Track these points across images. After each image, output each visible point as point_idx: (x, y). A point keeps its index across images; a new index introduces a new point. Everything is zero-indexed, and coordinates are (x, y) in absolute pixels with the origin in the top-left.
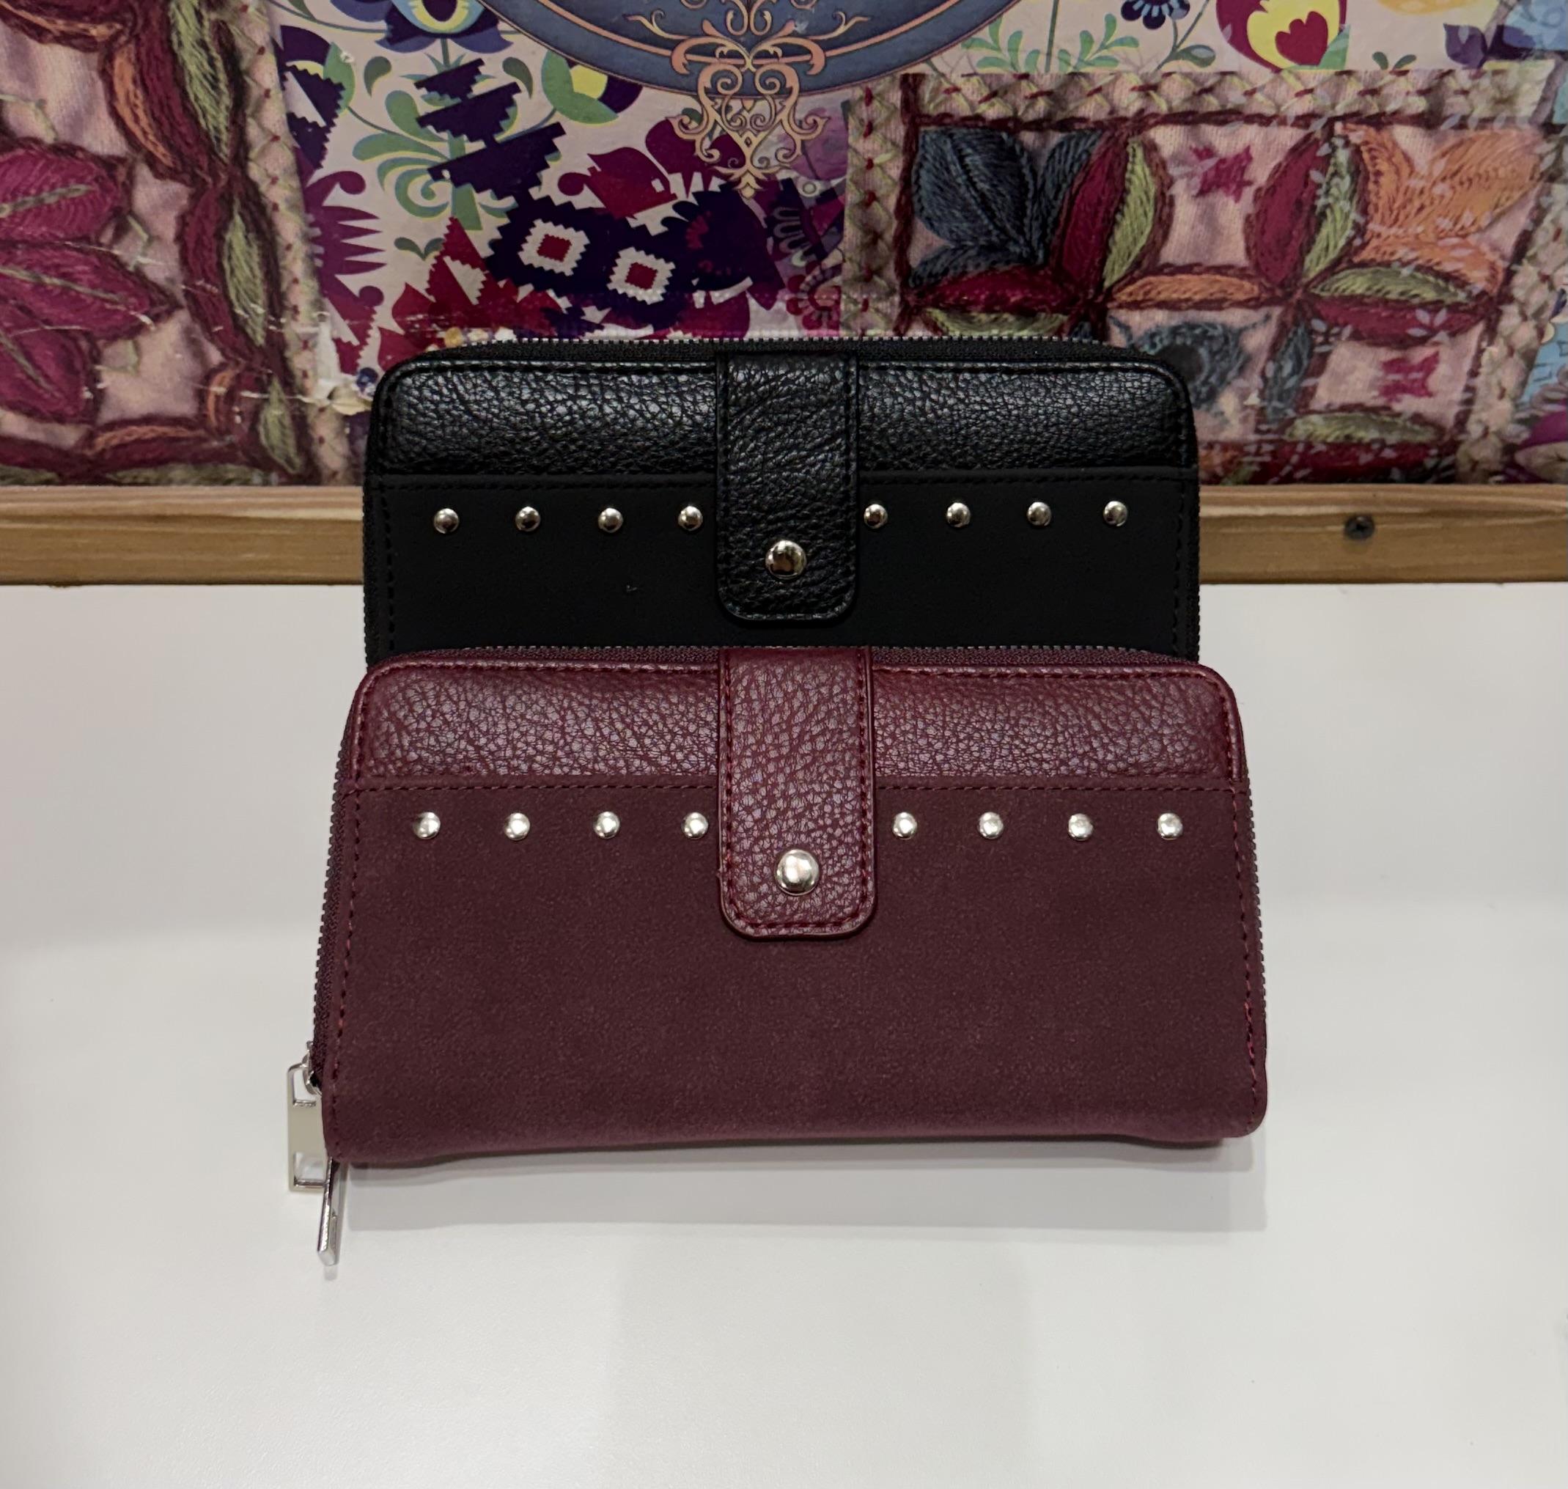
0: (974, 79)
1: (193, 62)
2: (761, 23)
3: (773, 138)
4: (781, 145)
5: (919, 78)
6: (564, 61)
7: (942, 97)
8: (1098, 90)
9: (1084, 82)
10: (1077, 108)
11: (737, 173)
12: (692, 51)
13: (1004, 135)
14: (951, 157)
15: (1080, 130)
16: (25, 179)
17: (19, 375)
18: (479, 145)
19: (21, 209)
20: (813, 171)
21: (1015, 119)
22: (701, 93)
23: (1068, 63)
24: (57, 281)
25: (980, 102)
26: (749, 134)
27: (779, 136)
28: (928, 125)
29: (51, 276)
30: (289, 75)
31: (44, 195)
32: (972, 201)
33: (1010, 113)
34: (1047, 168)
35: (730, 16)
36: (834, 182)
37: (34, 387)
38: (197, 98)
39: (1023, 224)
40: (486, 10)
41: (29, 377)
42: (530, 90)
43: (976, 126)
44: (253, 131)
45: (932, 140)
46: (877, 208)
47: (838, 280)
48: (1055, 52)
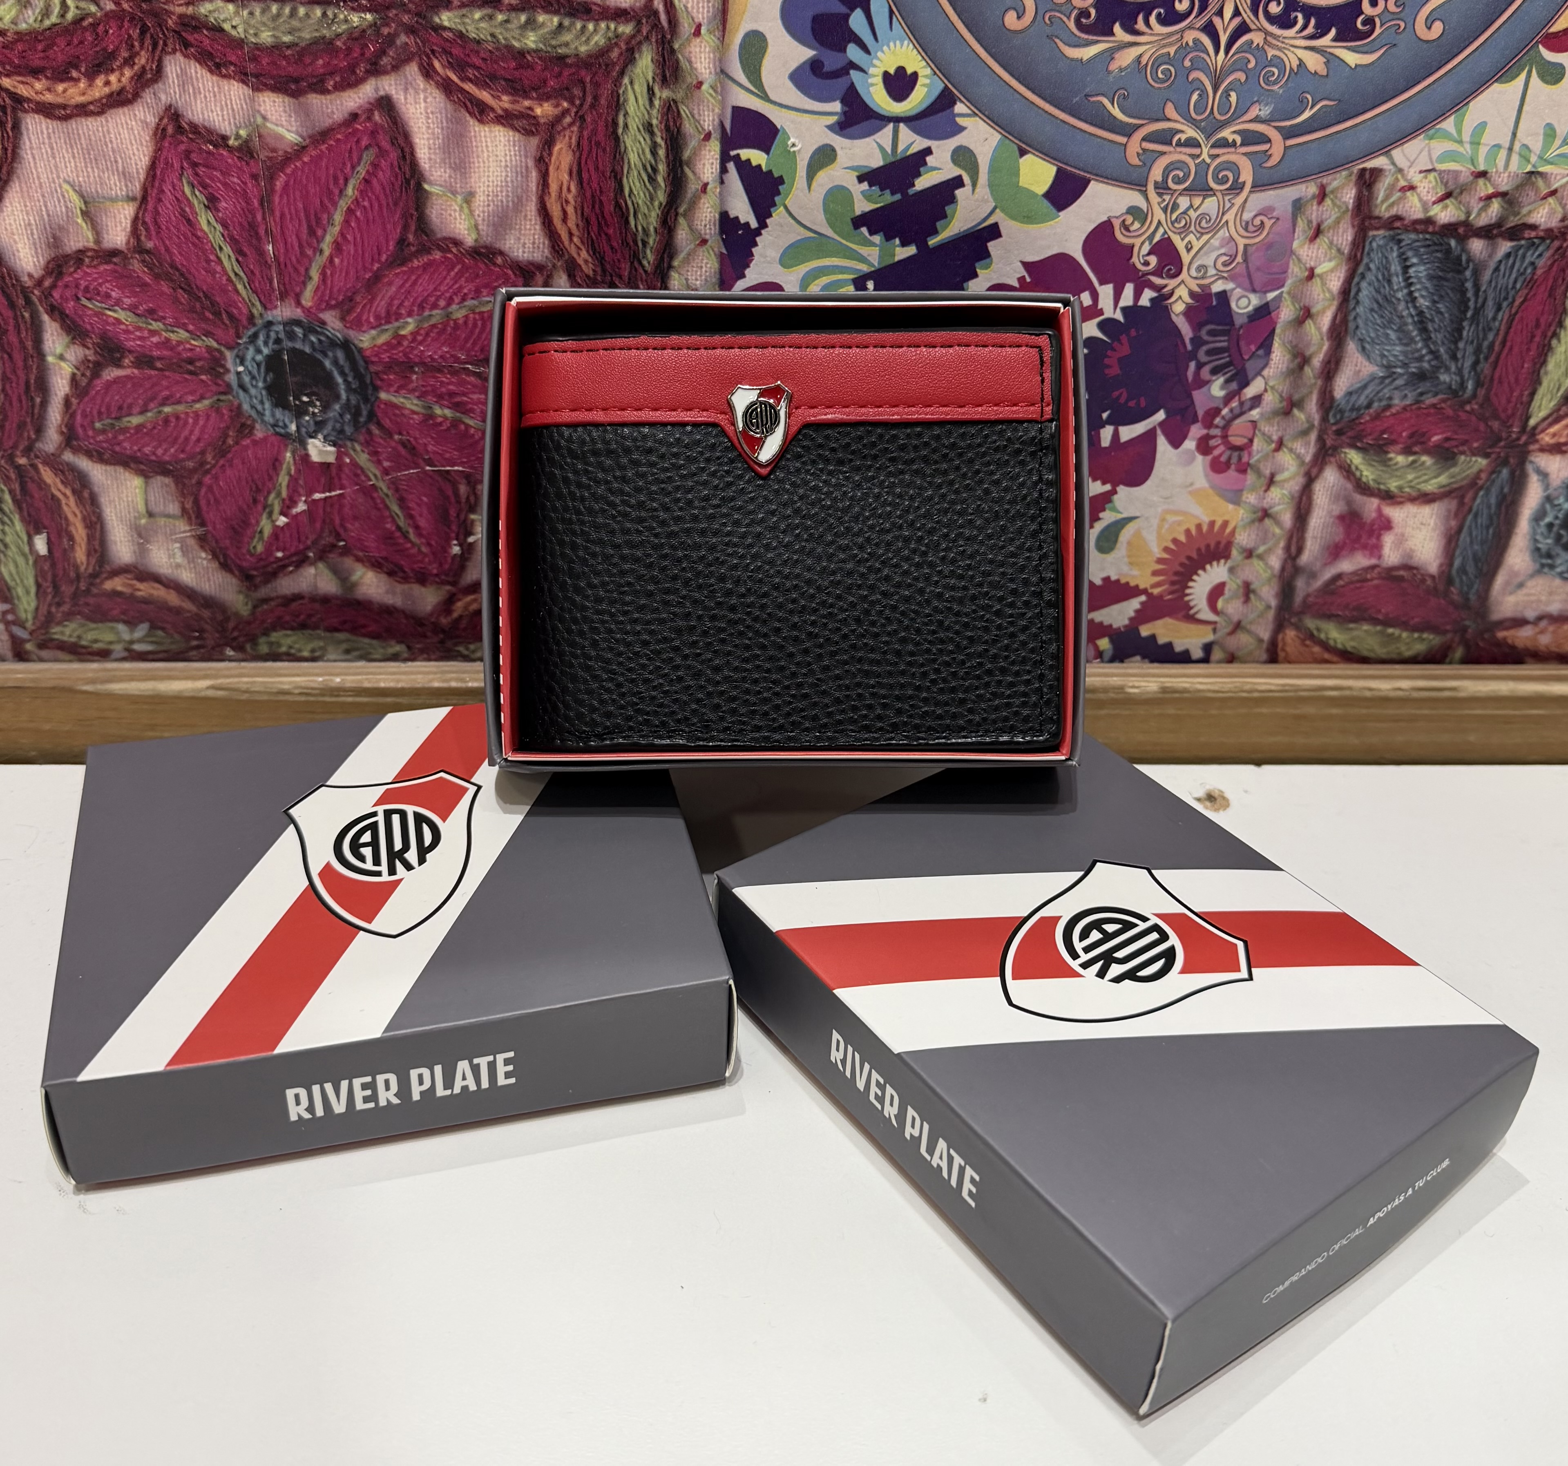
0: (1431, 176)
1: (635, 147)
2: (1226, 104)
3: (1215, 242)
4: (1223, 251)
5: (1377, 174)
6: (1016, 148)
7: (1396, 195)
8: (1553, 193)
9: (1540, 182)
10: (1530, 212)
11: (1172, 283)
12: (1148, 138)
13: (1453, 243)
14: (1395, 267)
15: (1530, 239)
16: (435, 289)
17: (388, 526)
18: (911, 250)
19: (426, 325)
20: (1251, 283)
21: (1466, 224)
22: (1151, 187)
23: (1529, 161)
24: (448, 412)
25: (1434, 203)
26: (1191, 237)
27: (1223, 239)
28: (1377, 229)
29: (442, 406)
30: (731, 166)
31: (454, 307)
32: (1410, 320)
33: (1463, 217)
34: (1491, 282)
35: (1195, 97)
36: (1271, 296)
37: (401, 541)
38: (631, 190)
39: (1457, 348)
40: (946, 87)
41: (399, 528)
42: (974, 185)
43: (1425, 232)
44: (682, 234)
45: (1379, 246)
46: (1309, 325)
47: (1255, 413)
48: (1517, 147)
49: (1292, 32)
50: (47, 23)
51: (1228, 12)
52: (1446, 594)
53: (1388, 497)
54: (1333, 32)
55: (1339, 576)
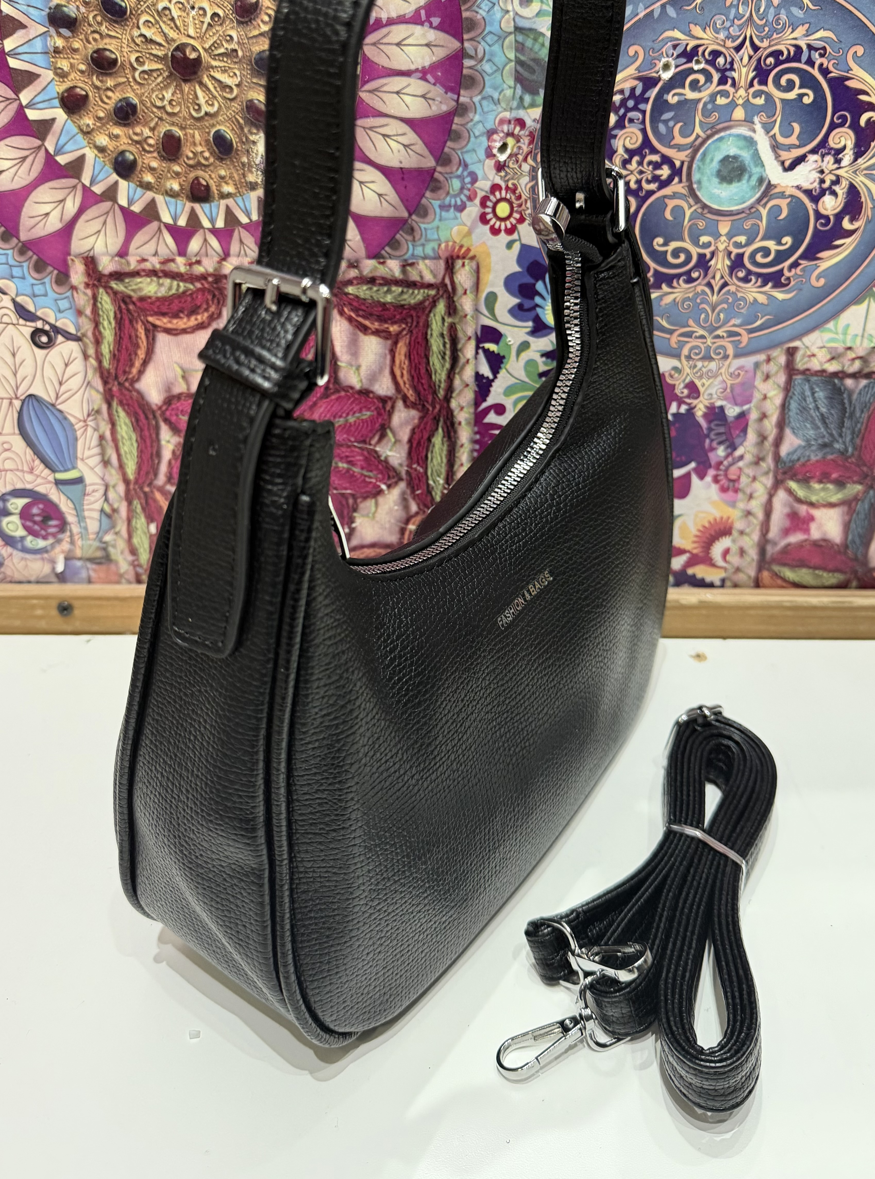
0: (823, 350)
1: (436, 344)
2: (718, 319)
3: (716, 382)
4: (720, 386)
5: (795, 349)
7: (806, 359)
11: (696, 402)
12: (682, 335)
13: (836, 381)
14: (808, 393)
16: (343, 409)
20: (735, 402)
21: (843, 372)
22: (683, 358)
24: (345, 466)
25: (826, 363)
26: (704, 380)
27: (720, 381)
28: (798, 375)
30: (480, 351)
31: (351, 417)
32: (817, 418)
33: (841, 369)
34: (857, 400)
35: (703, 316)
36: (745, 407)
38: (433, 363)
39: (842, 432)
43: (823, 376)
44: (457, 382)
45: (799, 383)
46: (766, 422)
47: (741, 464)
48: (866, 335)
49: (749, 285)
50: (171, 293)
51: (718, 277)
52: (845, 553)
53: (812, 505)
54: (770, 284)
55: (789, 545)
